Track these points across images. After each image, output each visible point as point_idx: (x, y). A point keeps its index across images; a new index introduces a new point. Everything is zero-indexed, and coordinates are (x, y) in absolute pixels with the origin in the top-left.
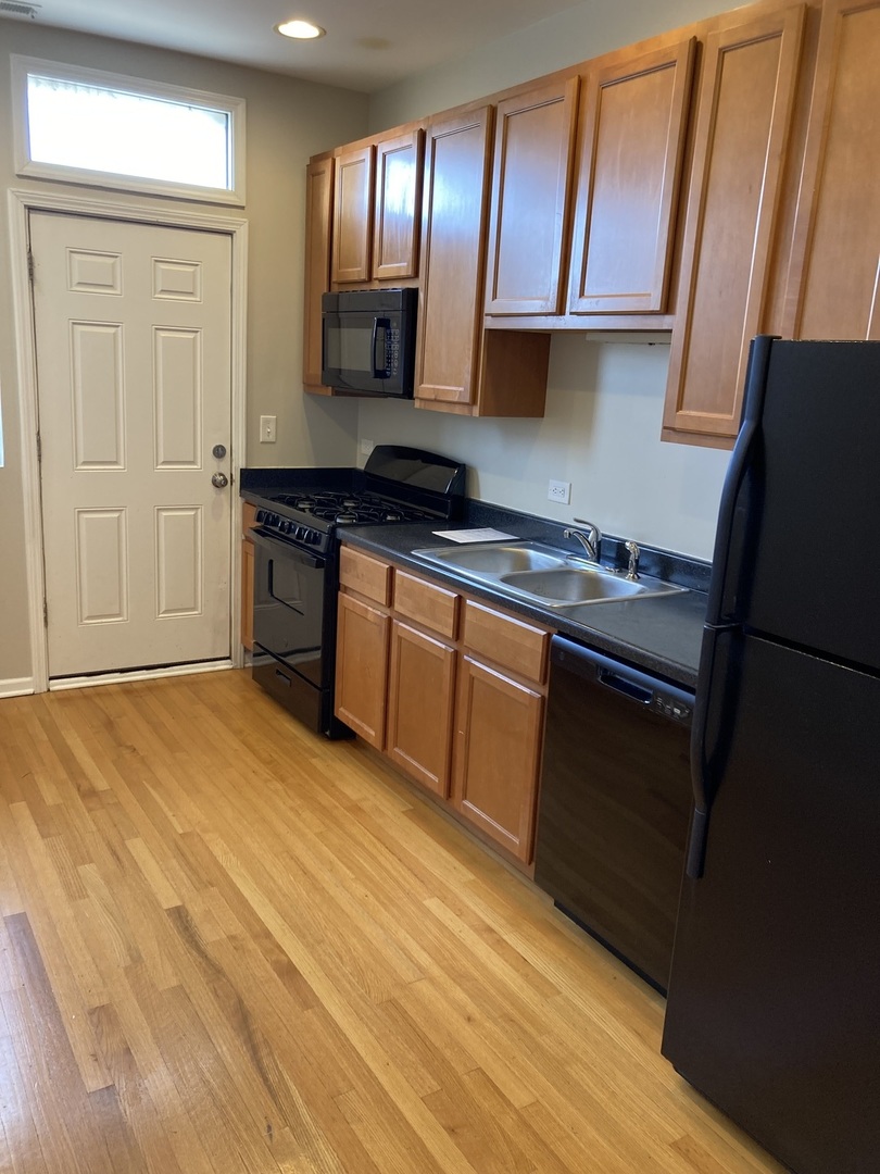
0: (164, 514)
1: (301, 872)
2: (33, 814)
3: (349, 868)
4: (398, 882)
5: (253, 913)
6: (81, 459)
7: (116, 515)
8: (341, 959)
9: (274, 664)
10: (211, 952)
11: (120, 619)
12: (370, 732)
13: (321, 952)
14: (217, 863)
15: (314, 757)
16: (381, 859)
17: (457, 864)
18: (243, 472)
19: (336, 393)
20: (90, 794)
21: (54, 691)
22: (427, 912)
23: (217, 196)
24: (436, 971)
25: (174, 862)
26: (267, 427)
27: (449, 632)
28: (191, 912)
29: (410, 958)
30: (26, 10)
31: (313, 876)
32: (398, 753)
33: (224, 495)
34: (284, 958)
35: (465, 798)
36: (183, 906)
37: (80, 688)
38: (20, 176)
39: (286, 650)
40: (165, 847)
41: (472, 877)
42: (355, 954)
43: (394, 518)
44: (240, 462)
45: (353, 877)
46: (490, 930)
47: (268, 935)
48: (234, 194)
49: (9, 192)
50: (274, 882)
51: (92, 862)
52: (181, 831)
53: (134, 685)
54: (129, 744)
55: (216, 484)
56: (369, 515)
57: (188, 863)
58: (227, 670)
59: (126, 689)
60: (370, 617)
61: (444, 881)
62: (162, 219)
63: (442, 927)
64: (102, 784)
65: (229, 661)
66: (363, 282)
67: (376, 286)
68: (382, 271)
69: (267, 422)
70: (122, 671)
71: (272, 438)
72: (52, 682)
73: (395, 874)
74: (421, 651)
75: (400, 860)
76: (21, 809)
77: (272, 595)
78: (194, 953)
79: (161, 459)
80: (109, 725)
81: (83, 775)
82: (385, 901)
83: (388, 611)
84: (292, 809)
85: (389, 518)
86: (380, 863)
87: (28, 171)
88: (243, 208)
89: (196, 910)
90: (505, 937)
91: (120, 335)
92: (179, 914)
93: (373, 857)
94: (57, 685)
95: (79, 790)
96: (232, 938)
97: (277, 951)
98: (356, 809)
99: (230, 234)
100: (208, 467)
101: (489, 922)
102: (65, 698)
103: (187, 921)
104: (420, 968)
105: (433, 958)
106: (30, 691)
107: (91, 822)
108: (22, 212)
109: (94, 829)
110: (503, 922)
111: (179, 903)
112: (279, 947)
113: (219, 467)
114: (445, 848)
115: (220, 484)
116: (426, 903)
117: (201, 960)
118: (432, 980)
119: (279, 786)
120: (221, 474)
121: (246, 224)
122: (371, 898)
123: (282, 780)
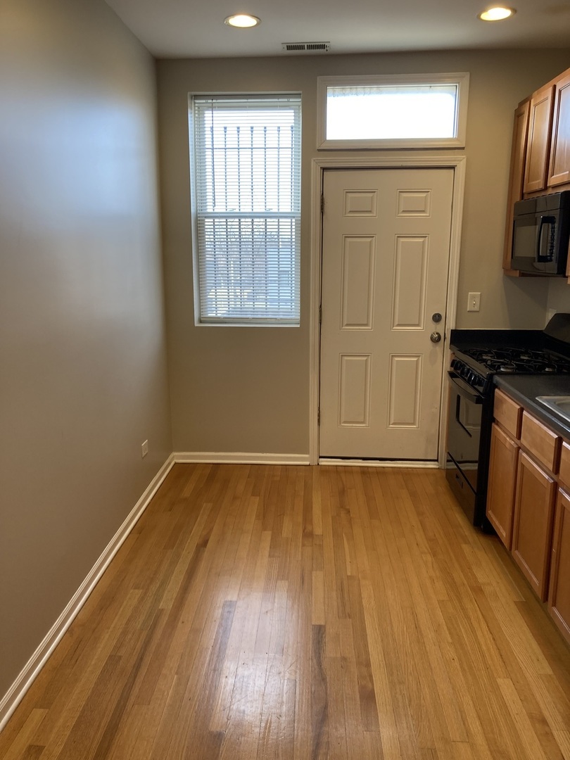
0: (397, 359)
1: (413, 626)
2: (272, 539)
3: (450, 633)
4: (483, 656)
5: (366, 646)
6: (345, 323)
7: (365, 358)
8: (410, 701)
9: (456, 469)
10: (325, 664)
11: (364, 425)
12: (503, 533)
13: (398, 691)
14: (360, 603)
15: (466, 543)
16: (479, 633)
17: (541, 657)
18: (453, 332)
19: (523, 275)
20: (308, 535)
21: (321, 465)
22: (496, 688)
23: (448, 143)
24: (480, 740)
25: (334, 594)
26: (474, 300)
27: (551, 467)
28: (327, 631)
29: (464, 721)
30: (323, 47)
31: (421, 631)
32: (517, 554)
33: (439, 348)
34: (370, 685)
35: (554, 604)
36: (324, 626)
37: (336, 466)
38: (319, 150)
39: (461, 460)
40: (334, 582)
41: (549, 671)
42: (422, 701)
43: (551, 370)
44: (451, 325)
45: (450, 640)
46: (544, 722)
47: (368, 665)
48: (457, 139)
49: (312, 161)
50: (392, 626)
51: (287, 579)
52: (349, 574)
53: (370, 470)
54: (348, 507)
55: (433, 339)
56: (529, 366)
57: (343, 597)
58: (434, 468)
59: (364, 471)
60: (507, 445)
61: (523, 668)
62: (405, 164)
63: (504, 706)
64: (318, 531)
65: (436, 463)
66: (541, 190)
67: (550, 191)
68: (553, 181)
69: (474, 297)
70: (364, 459)
71: (476, 308)
72: (321, 459)
73: (484, 648)
74: (534, 478)
75: (494, 639)
76: (267, 535)
77: (458, 420)
78: (315, 661)
79: (396, 323)
80: (342, 492)
81: (311, 522)
82: (466, 668)
83: (518, 441)
84: (430, 577)
85: (547, 370)
86: (476, 637)
87: (324, 147)
88: (463, 148)
89: (330, 631)
90: (555, 733)
91: (374, 243)
92: (320, 630)
93: (474, 631)
94: (324, 462)
95: (304, 531)
96: (344, 659)
97: (368, 678)
98: (478, 590)
99: (453, 168)
100: (428, 328)
101: (546, 714)
102: (325, 471)
103: (322, 637)
104: (468, 733)
105: (484, 729)
106: (308, 463)
107: (300, 554)
108: (319, 171)
109: (300, 558)
110: (560, 719)
111: (323, 623)
112: (371, 676)
113: (436, 328)
114: (538, 641)
115: (436, 340)
116: (500, 681)
117: (316, 667)
118: (473, 746)
119: (429, 558)
120: (437, 333)
121: (465, 160)
122: (456, 663)
123: (434, 555)
